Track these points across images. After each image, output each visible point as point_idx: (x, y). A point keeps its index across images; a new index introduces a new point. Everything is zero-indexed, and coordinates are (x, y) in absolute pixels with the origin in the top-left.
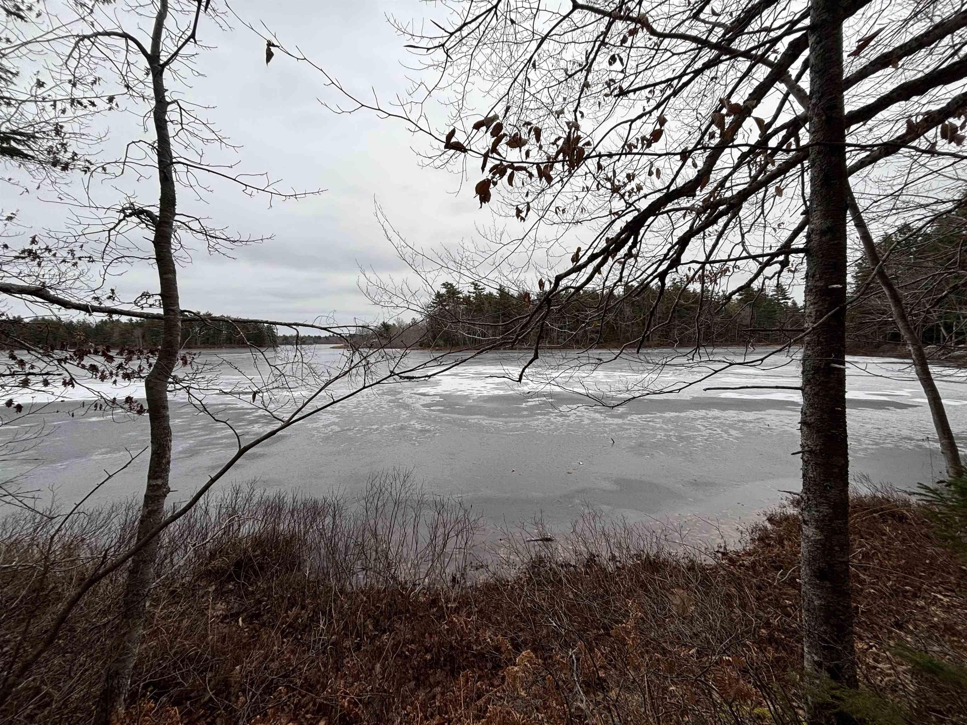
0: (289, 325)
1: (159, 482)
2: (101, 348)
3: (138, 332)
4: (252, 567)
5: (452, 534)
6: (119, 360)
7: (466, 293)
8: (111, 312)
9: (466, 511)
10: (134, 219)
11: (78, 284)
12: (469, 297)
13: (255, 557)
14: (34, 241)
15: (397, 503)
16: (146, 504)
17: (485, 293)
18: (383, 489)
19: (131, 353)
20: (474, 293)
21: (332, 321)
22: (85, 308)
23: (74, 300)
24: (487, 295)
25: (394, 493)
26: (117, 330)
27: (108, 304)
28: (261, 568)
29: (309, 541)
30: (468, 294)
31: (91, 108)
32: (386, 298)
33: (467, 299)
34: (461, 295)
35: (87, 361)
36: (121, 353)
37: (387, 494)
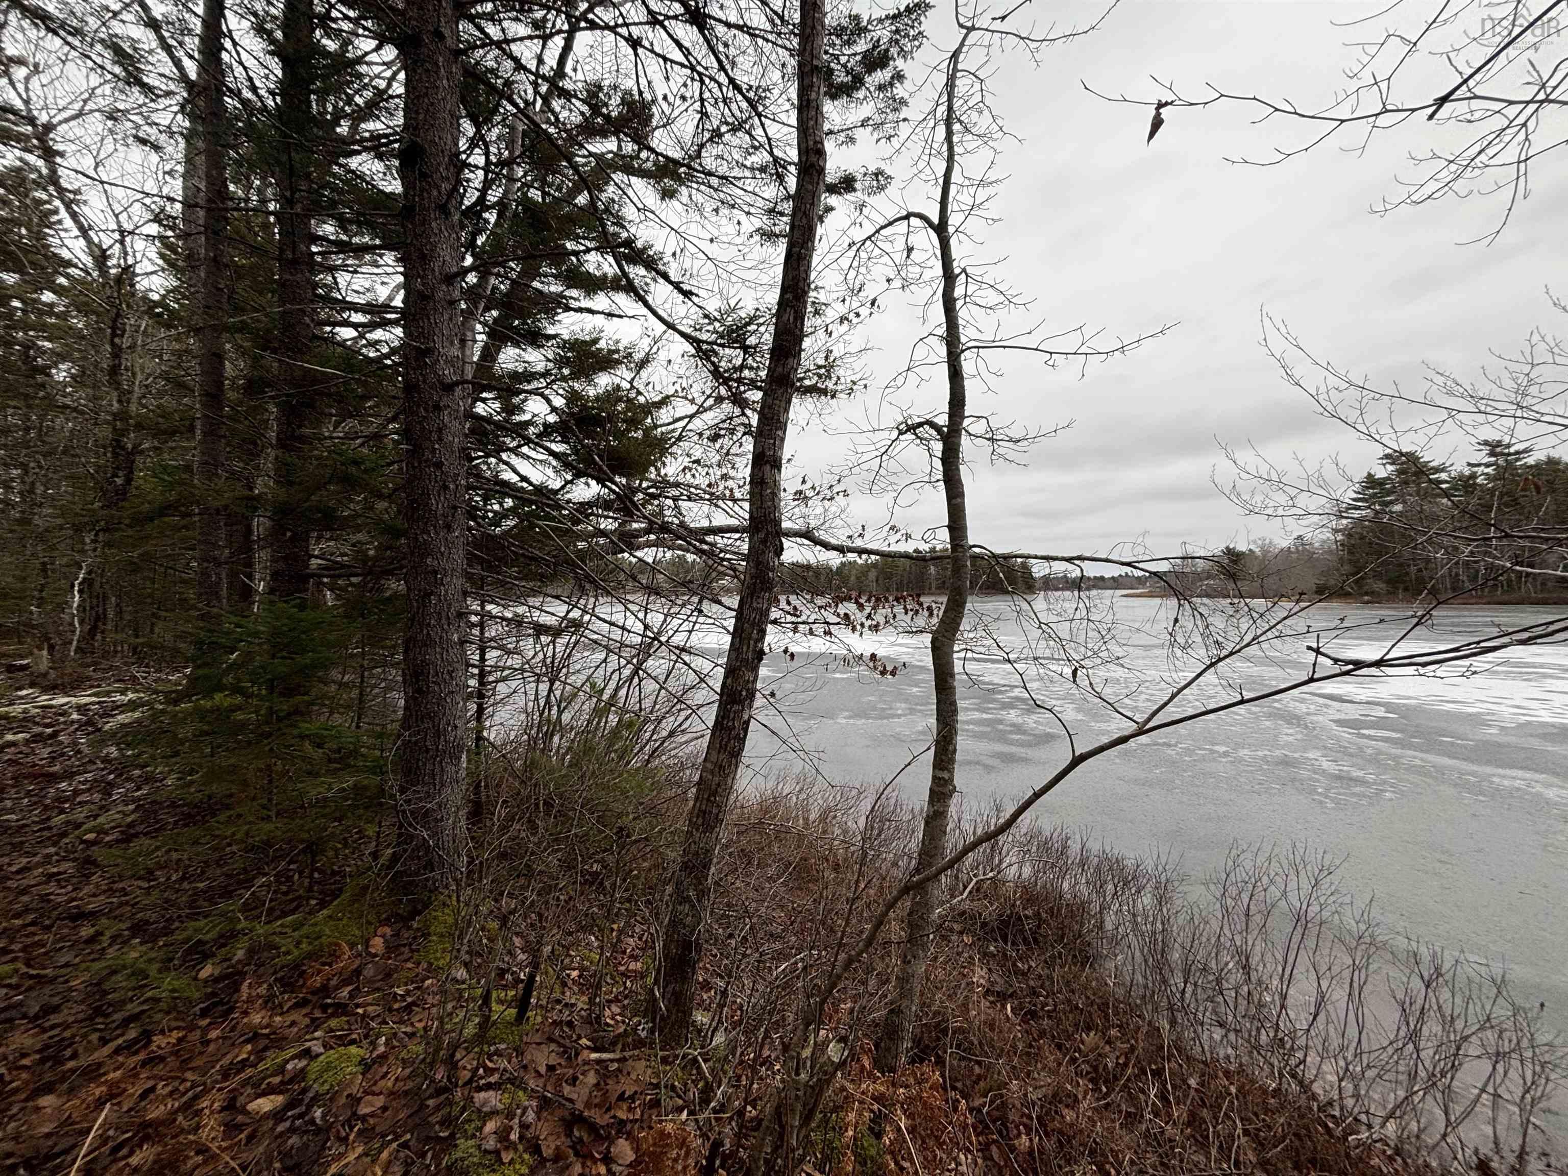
0: (1069, 560)
1: (946, 775)
2: (854, 594)
3: (872, 575)
4: (1022, 931)
5: (1472, 1048)
6: (868, 610)
7: (1459, 467)
8: (861, 552)
9: (1516, 1010)
10: (909, 436)
11: (838, 522)
12: (1473, 476)
13: (1027, 917)
14: (804, 482)
15: (1300, 920)
16: (931, 801)
17: (1531, 461)
18: (1265, 880)
19: (878, 600)
20: (1487, 465)
21: (1140, 550)
22: (841, 549)
23: (834, 541)
24: (1537, 466)
25: (1293, 898)
26: (854, 572)
27: (859, 543)
28: (1036, 940)
29: (1109, 926)
30: (1467, 472)
31: (855, 320)
32: (1282, 499)
33: (1466, 483)
34: (1443, 476)
35: (842, 610)
36: (869, 600)
37: (1275, 892)
